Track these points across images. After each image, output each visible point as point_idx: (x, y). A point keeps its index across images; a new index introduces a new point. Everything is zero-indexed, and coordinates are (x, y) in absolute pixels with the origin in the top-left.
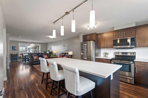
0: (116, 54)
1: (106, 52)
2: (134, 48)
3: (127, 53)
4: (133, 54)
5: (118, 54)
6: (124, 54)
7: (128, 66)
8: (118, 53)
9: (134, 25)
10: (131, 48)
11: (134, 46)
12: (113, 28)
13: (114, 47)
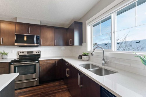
0: (20, 54)
1: (2, 52)
2: (38, 46)
3: (32, 52)
4: (39, 52)
5: (22, 54)
6: (29, 53)
7: (33, 67)
8: (22, 52)
9: (39, 24)
10: (37, 46)
11: (39, 45)
12: (16, 18)
13: (15, 44)
